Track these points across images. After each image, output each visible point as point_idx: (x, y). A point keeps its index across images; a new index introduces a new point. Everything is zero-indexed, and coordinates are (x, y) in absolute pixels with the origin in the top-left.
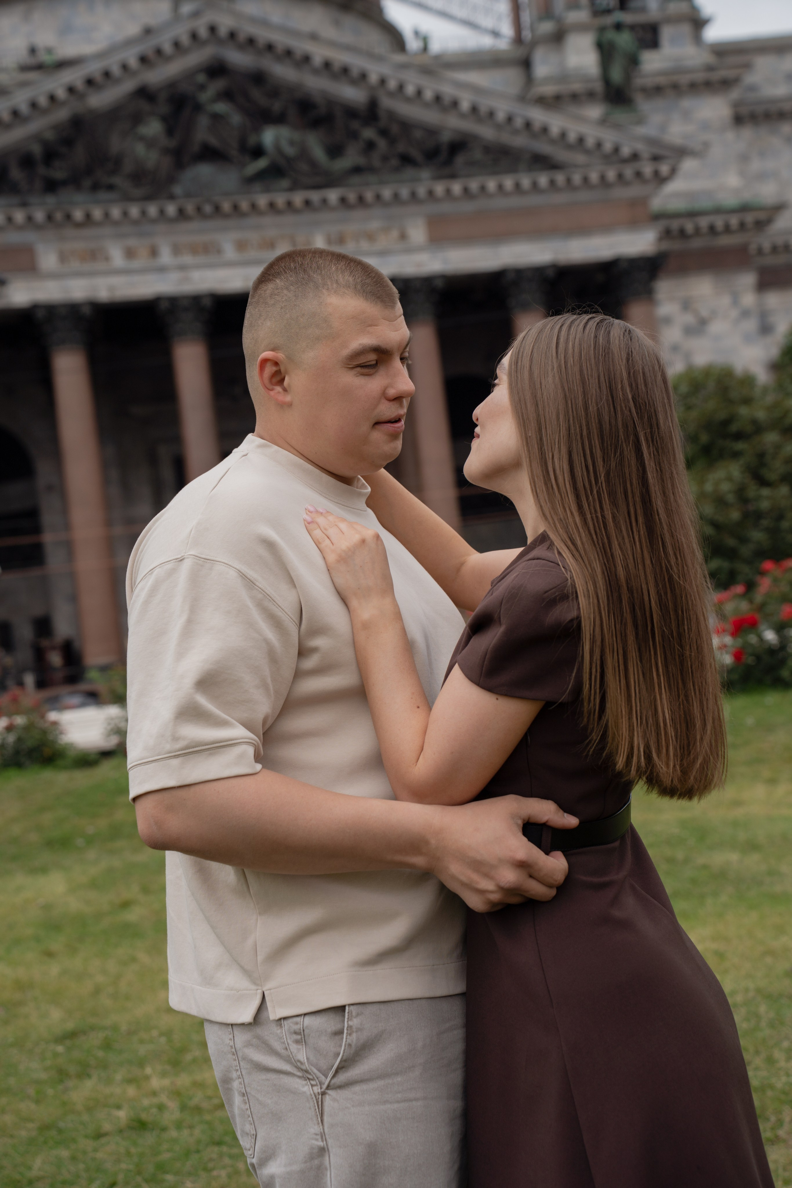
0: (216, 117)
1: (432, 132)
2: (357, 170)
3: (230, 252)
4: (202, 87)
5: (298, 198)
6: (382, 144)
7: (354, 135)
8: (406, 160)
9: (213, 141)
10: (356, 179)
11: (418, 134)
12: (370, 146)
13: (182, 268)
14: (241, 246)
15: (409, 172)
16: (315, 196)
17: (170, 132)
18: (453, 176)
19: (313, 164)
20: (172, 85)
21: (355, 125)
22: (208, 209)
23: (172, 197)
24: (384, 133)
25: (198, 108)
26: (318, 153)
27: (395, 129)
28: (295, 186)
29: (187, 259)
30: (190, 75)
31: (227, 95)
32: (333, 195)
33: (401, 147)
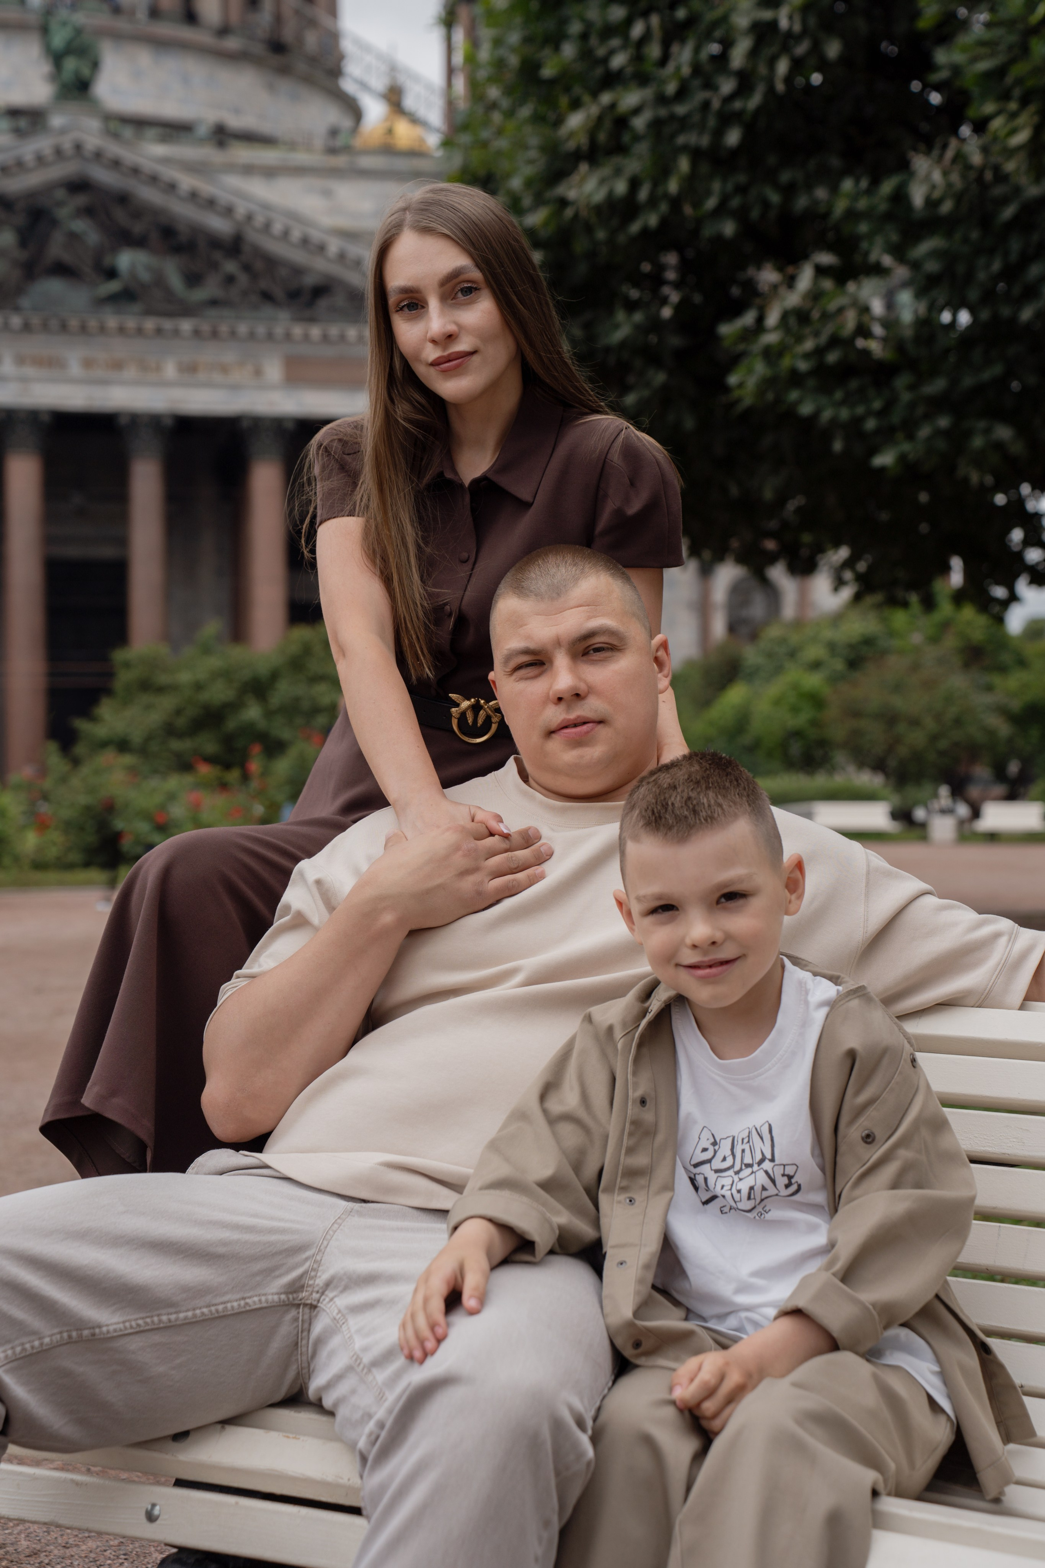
0: (73, 236)
1: (298, 271)
2: (214, 303)
3: (75, 369)
4: (60, 204)
5: (150, 324)
6: (243, 279)
7: (214, 266)
8: (267, 297)
9: (67, 258)
10: (213, 312)
11: (283, 272)
12: (230, 280)
13: (24, 380)
14: (88, 363)
15: (268, 310)
16: (168, 324)
17: (23, 241)
18: (312, 320)
19: (169, 293)
20: (32, 195)
21: (218, 255)
22: (54, 323)
23: (17, 309)
24: (247, 268)
25: (54, 223)
26: (175, 281)
27: (259, 265)
28: (149, 312)
29: (30, 371)
30: (49, 188)
31: (88, 212)
32: (186, 325)
33: (263, 284)
